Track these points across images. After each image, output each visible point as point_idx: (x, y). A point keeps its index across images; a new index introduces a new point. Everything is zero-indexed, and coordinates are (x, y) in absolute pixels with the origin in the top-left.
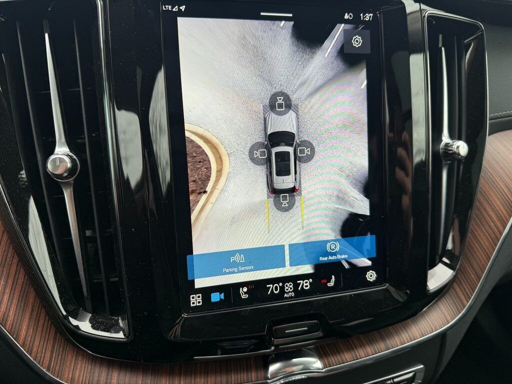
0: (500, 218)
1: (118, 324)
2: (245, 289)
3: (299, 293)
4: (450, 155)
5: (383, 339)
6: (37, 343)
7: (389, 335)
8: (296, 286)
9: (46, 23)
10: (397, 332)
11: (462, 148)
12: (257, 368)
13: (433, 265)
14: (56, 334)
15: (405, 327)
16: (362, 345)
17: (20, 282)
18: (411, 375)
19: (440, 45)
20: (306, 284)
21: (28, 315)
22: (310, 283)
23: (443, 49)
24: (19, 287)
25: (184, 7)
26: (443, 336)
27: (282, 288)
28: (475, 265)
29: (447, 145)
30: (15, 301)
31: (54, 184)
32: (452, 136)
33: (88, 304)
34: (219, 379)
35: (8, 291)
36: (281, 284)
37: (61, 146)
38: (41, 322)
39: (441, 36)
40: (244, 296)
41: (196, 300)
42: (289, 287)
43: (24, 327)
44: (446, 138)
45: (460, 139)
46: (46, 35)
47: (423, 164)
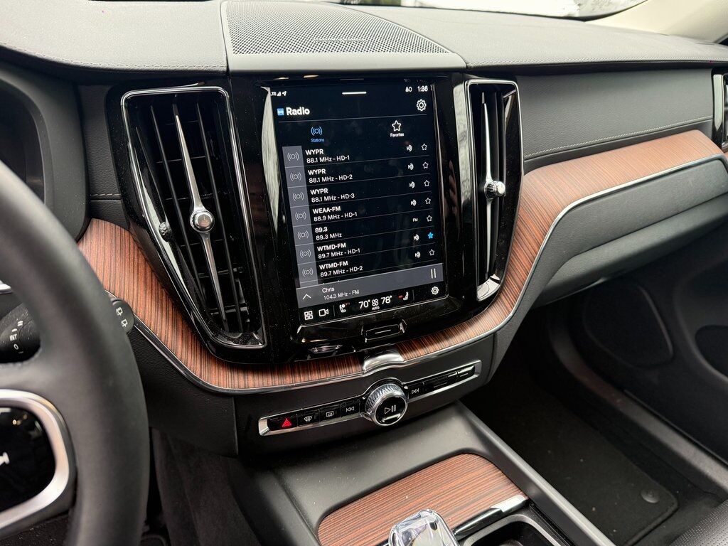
0: (535, 241)
1: (252, 336)
2: (344, 306)
3: (382, 306)
4: (491, 193)
5: (447, 338)
6: (190, 358)
7: (451, 336)
8: (380, 301)
9: (175, 107)
10: (457, 333)
11: (501, 187)
12: (355, 364)
13: (482, 281)
14: (201, 351)
15: (463, 329)
16: (432, 344)
17: (170, 312)
18: (471, 368)
19: (483, 102)
20: (387, 300)
21: (180, 337)
22: (391, 299)
23: (485, 105)
24: (170, 316)
25: (285, 92)
26: (494, 334)
27: (370, 304)
28: (517, 280)
29: (489, 185)
30: (170, 327)
31: (195, 235)
32: (494, 178)
33: (226, 326)
34: (328, 373)
35: (164, 319)
36: (369, 301)
37: (198, 205)
38: (190, 342)
39: (483, 94)
40: (343, 311)
41: (309, 315)
42: (375, 302)
43: (180, 346)
44: (489, 179)
45: (501, 180)
46: (177, 117)
47: (469, 203)
